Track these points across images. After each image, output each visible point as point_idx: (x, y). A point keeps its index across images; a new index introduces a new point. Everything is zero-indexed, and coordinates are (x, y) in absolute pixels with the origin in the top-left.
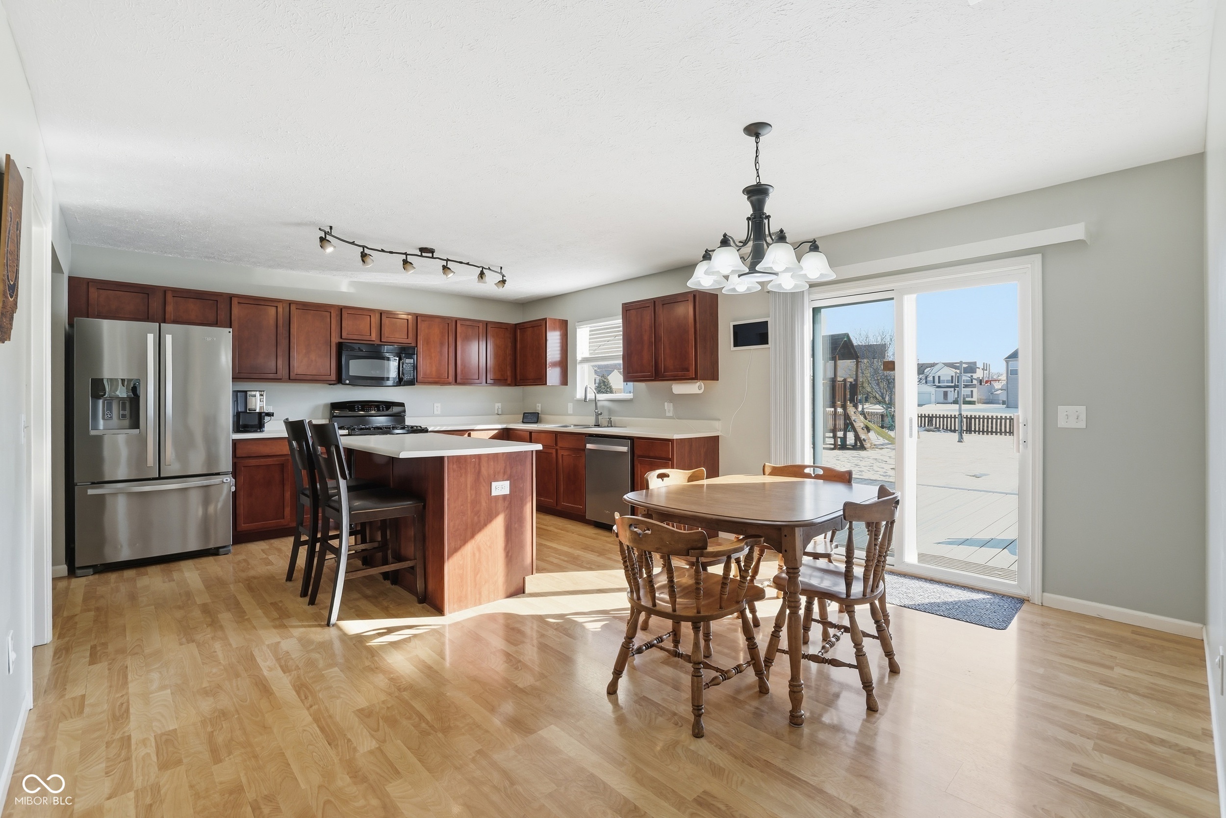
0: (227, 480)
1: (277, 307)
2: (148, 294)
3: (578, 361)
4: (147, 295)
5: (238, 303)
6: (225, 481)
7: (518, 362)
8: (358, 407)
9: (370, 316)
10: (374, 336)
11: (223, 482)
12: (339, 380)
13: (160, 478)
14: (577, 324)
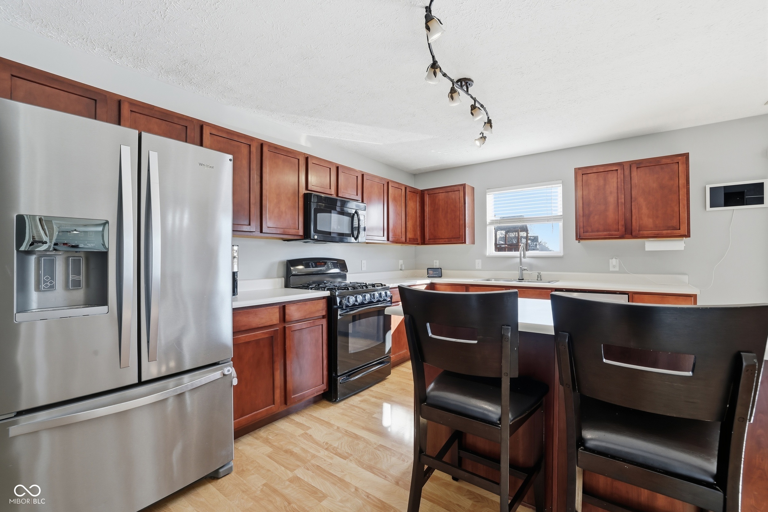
0: (229, 371)
1: (250, 145)
2: (96, 100)
3: (488, 223)
4: (93, 102)
5: (210, 134)
6: (226, 373)
7: (427, 223)
8: (312, 265)
9: (330, 168)
10: (333, 191)
11: (224, 375)
12: (306, 236)
13: (141, 383)
14: (487, 190)
